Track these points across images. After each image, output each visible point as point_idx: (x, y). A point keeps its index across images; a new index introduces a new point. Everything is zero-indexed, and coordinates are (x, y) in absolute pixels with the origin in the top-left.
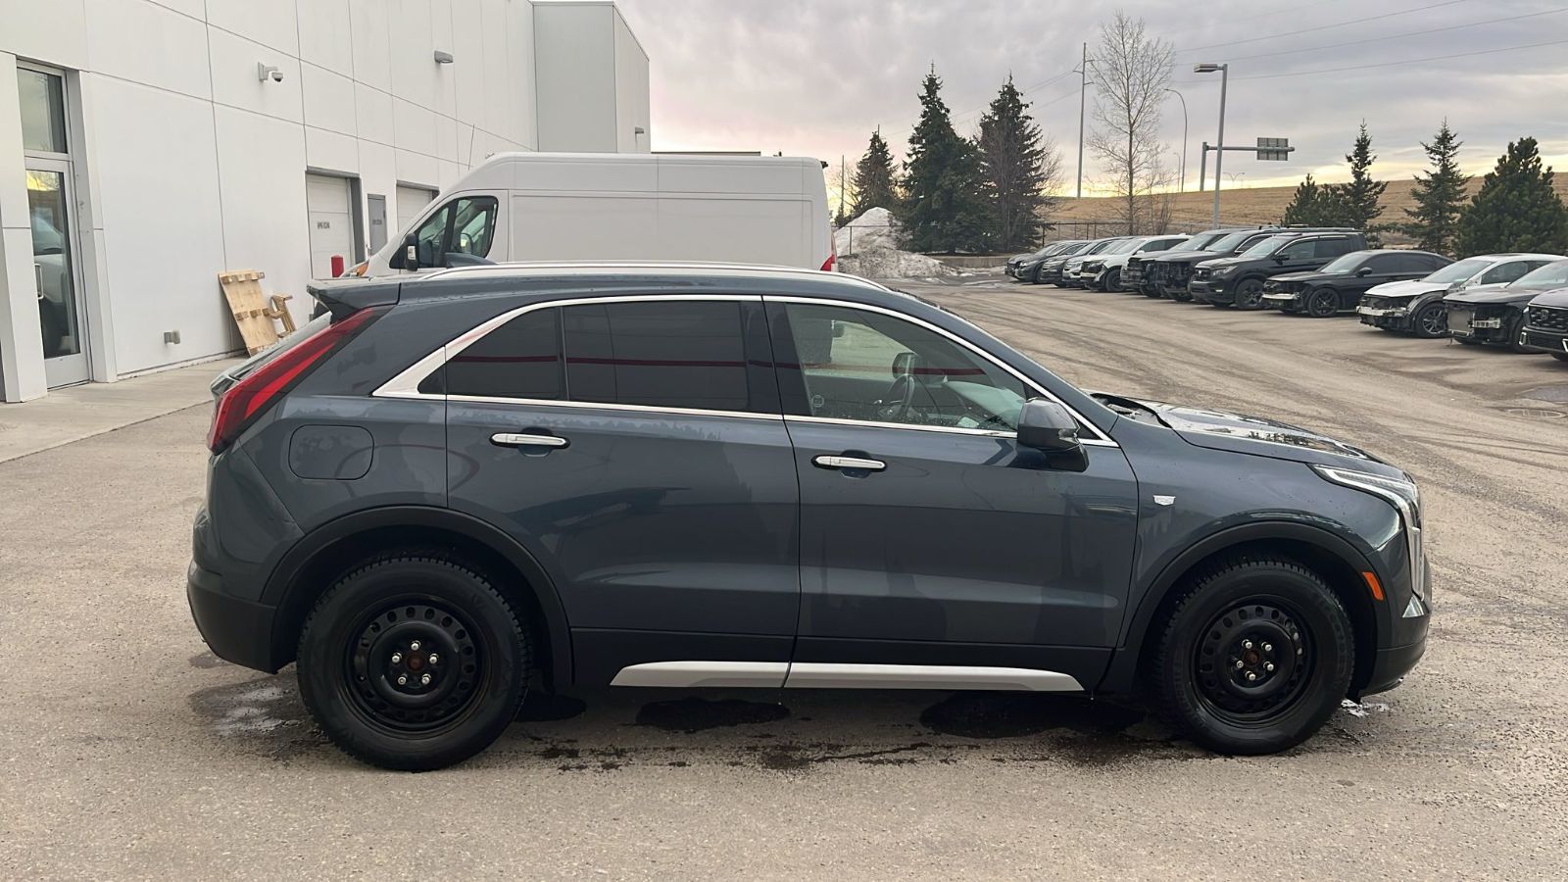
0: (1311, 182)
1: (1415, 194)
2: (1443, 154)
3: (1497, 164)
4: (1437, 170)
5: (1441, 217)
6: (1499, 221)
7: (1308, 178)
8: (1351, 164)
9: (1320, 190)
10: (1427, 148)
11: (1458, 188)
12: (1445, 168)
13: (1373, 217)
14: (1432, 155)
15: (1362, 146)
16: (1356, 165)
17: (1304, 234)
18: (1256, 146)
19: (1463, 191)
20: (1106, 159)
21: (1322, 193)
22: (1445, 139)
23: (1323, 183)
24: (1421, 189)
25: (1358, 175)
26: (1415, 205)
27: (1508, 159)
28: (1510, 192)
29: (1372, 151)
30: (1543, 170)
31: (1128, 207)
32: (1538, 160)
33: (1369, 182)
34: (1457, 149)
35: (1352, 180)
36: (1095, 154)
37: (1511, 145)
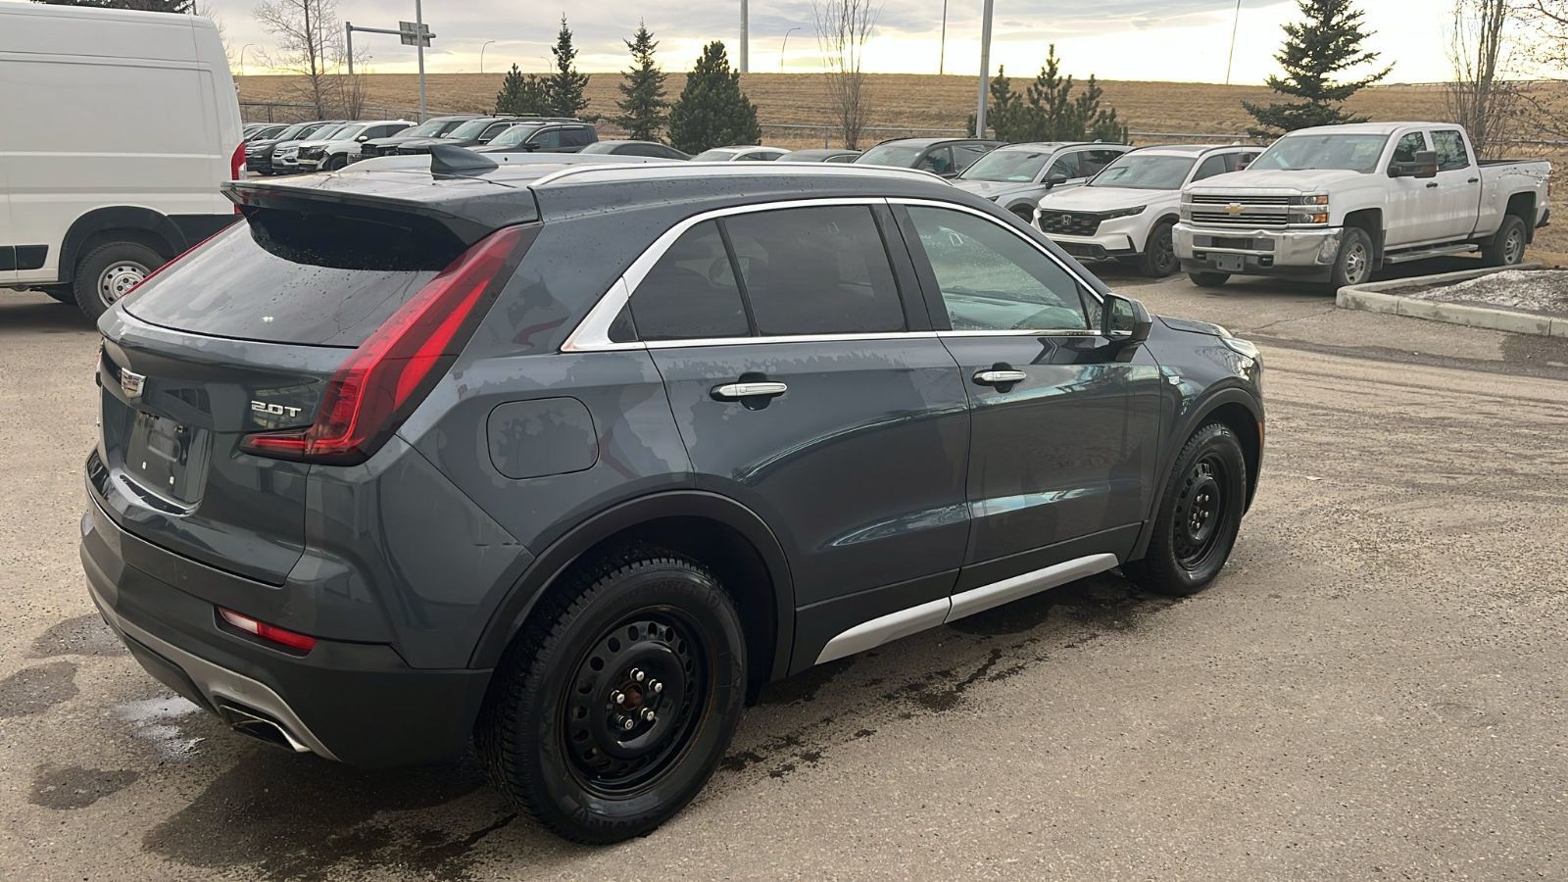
0: (517, 71)
1: (623, 88)
2: (644, 52)
3: (696, 65)
4: (639, 67)
5: (647, 111)
6: (704, 117)
7: (514, 67)
8: (556, 56)
9: (527, 80)
10: (630, 46)
11: (657, 84)
12: (647, 65)
13: (581, 108)
14: (634, 52)
15: (565, 39)
16: (561, 58)
17: (548, 124)
18: (398, 29)
19: (661, 87)
20: (283, 34)
21: (528, 84)
22: (643, 38)
23: (529, 72)
24: (629, 83)
25: (564, 67)
26: (624, 98)
27: (704, 60)
28: (710, 90)
29: (574, 45)
30: (731, 71)
31: (313, 88)
32: (726, 62)
33: (574, 74)
34: (655, 48)
35: (559, 71)
36: (268, 27)
37: (706, 48)
